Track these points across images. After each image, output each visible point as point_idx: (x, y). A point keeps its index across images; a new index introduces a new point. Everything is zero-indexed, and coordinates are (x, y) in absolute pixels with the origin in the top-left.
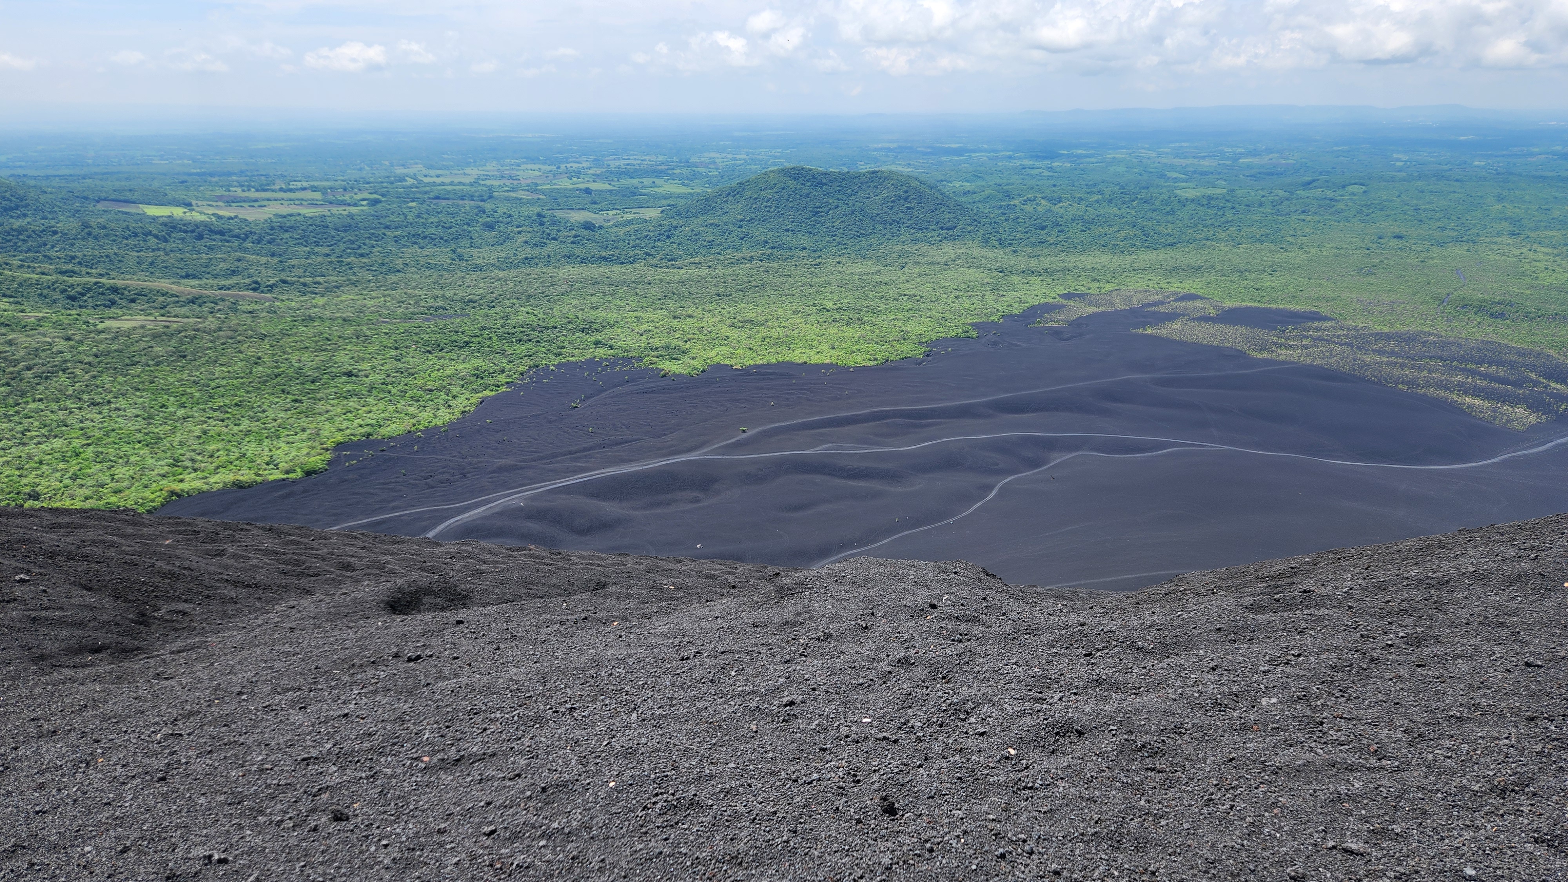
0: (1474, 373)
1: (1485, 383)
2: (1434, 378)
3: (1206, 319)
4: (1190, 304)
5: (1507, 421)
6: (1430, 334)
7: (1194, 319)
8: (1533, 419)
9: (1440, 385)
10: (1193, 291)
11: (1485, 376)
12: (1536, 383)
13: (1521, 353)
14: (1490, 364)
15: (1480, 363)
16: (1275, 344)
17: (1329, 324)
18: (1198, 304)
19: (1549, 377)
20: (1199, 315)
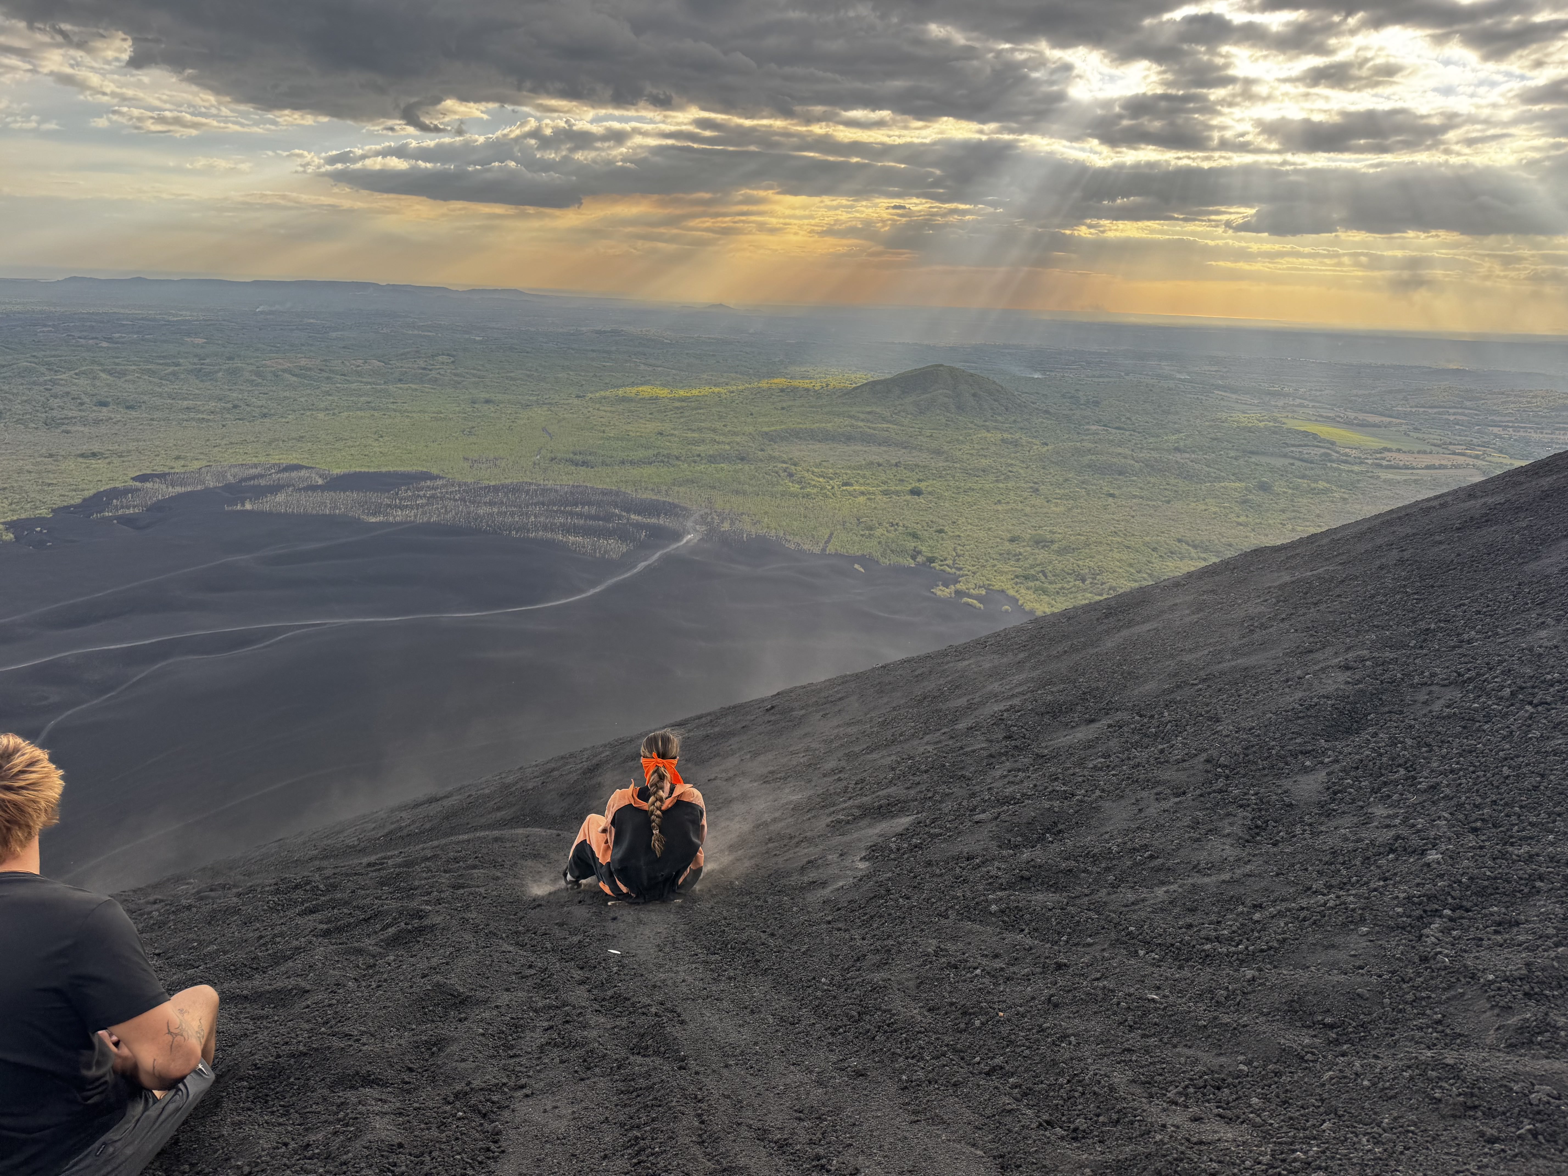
0: (571, 514)
1: (582, 522)
2: (540, 522)
3: (314, 488)
4: (294, 474)
5: (605, 552)
6: (530, 484)
7: (300, 490)
8: (624, 548)
9: (545, 528)
10: (295, 462)
11: (580, 515)
12: (620, 517)
13: (604, 493)
14: (583, 505)
15: (576, 505)
16: (389, 506)
17: (439, 482)
18: (303, 473)
19: (628, 511)
20: (305, 484)
